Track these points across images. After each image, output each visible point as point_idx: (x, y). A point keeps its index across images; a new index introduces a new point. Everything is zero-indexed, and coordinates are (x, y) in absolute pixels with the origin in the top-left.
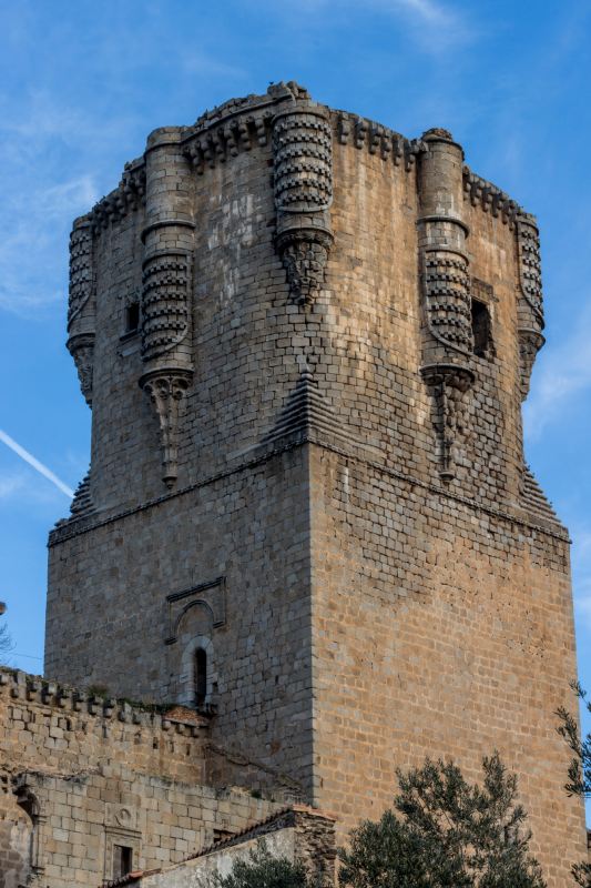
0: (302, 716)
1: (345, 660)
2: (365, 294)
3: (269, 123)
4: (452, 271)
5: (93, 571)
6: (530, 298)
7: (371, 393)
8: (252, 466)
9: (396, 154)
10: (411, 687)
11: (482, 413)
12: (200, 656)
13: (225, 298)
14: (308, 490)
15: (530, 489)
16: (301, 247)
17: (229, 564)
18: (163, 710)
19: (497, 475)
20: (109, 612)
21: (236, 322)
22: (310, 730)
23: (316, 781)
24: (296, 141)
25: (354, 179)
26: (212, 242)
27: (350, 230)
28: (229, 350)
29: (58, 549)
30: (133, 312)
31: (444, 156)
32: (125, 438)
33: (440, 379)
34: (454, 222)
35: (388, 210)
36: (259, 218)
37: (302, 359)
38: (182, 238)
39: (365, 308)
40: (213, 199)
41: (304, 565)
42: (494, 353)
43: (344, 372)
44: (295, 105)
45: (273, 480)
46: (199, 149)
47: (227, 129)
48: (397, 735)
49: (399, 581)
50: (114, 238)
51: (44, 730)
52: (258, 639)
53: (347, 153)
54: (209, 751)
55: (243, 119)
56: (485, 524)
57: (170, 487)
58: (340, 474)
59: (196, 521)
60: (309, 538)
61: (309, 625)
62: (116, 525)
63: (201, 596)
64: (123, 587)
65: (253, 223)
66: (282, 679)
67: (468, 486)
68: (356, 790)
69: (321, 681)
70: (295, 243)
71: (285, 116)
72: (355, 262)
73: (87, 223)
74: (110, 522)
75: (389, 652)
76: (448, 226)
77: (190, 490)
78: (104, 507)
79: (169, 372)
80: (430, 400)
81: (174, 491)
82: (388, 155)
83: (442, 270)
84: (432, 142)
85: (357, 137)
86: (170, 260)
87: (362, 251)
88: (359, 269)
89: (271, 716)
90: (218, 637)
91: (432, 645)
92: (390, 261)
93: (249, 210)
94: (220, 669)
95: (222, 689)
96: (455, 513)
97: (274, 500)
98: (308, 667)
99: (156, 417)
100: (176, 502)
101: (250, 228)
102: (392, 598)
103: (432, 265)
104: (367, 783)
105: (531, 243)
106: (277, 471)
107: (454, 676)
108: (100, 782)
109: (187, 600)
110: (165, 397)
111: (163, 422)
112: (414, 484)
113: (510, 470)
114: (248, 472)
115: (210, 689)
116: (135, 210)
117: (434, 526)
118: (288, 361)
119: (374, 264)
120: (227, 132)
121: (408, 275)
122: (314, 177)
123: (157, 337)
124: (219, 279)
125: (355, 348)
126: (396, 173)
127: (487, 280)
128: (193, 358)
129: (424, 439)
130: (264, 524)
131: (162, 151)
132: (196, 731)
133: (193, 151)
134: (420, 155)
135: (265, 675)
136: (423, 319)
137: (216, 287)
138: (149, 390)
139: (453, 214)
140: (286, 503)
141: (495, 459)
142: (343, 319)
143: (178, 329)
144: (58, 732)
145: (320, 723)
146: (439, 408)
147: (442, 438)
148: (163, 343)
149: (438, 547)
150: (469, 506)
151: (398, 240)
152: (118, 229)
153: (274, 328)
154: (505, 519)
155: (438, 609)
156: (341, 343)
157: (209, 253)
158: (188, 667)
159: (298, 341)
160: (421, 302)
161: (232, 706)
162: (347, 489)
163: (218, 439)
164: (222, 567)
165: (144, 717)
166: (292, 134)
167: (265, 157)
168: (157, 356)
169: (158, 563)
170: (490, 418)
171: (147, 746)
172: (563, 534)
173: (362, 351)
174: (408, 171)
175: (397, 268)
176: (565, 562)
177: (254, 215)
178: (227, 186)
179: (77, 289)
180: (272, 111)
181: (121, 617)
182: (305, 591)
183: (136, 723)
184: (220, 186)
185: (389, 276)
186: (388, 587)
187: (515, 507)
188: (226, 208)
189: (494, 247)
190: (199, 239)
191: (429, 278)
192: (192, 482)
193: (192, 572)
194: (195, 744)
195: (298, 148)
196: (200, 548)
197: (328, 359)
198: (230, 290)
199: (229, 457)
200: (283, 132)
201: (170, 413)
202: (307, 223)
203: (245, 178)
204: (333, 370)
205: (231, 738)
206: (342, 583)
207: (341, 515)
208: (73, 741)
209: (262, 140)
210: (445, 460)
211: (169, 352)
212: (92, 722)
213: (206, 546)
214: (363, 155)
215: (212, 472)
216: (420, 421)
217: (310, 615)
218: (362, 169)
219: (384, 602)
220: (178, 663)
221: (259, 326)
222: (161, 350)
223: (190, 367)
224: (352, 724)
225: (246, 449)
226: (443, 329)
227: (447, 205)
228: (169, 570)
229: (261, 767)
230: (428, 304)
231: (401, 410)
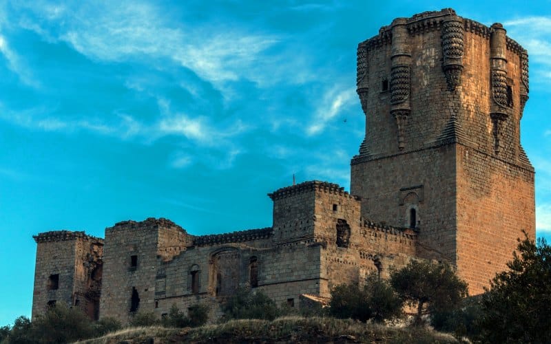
0: (452, 236)
1: (466, 217)
2: (473, 87)
3: (441, 22)
4: (502, 78)
5: (370, 176)
6: (524, 83)
7: (475, 123)
8: (434, 147)
9: (484, 34)
10: (485, 226)
11: (508, 128)
12: (413, 211)
13: (424, 85)
14: (455, 159)
15: (522, 154)
16: (453, 71)
17: (425, 181)
18: (403, 230)
19: (512, 150)
20: (377, 192)
21: (428, 95)
22: (455, 241)
23: (457, 258)
24: (452, 32)
25: (470, 44)
26: (418, 63)
27: (469, 64)
28: (425, 104)
29: (355, 166)
30: (385, 83)
31: (500, 34)
32: (382, 130)
33: (497, 118)
34: (503, 59)
35: (481, 55)
36: (437, 57)
37: (452, 111)
38: (407, 60)
39: (473, 93)
40: (418, 47)
41: (454, 185)
42: (513, 105)
43: (466, 116)
44: (452, 18)
45: (442, 154)
46: (414, 28)
47: (426, 22)
48: (480, 242)
49: (482, 189)
50: (377, 54)
51: (369, 237)
52: (436, 208)
53: (468, 34)
54: (417, 244)
55: (432, 20)
56: (508, 168)
57: (401, 150)
58: (465, 153)
59: (412, 164)
60: (455, 176)
61: (455, 206)
62: (379, 161)
63: (414, 191)
64: (382, 183)
65: (435, 59)
66: (445, 223)
67: (503, 154)
68: (468, 260)
69: (459, 224)
70: (451, 69)
71: (448, 22)
72: (470, 76)
73: (365, 45)
74: (376, 160)
75: (478, 214)
76: (501, 61)
77: (409, 152)
78: (374, 153)
79: (403, 110)
80: (492, 124)
81: (403, 152)
82: (481, 35)
83: (498, 77)
84: (496, 29)
85: (472, 28)
86: (402, 69)
87: (472, 71)
88: (472, 78)
89: (440, 235)
90: (420, 206)
91: (491, 211)
92: (481, 74)
93: (433, 54)
94: (421, 216)
95: (421, 223)
96: (499, 164)
97: (442, 161)
98: (455, 220)
99: (397, 125)
100: (404, 156)
101: (433, 61)
102: (480, 195)
103: (495, 75)
104: (472, 258)
105: (526, 61)
106: (443, 150)
107: (498, 222)
108: (398, 258)
109: (408, 191)
110: (400, 118)
111: (399, 127)
112: (487, 155)
113: (517, 148)
114: (432, 149)
115: (417, 223)
116: (386, 45)
117: (492, 170)
118: (447, 111)
119: (476, 76)
120: (425, 24)
121: (487, 79)
122: (458, 45)
123: (398, 97)
124: (421, 77)
125: (470, 107)
126: (484, 40)
127: (511, 78)
128: (411, 105)
129: (490, 139)
130: (439, 168)
131: (399, 27)
132: (413, 237)
133: (411, 28)
134: (492, 34)
135: (439, 221)
136: (491, 95)
137: (420, 80)
138: (394, 115)
139: (503, 56)
140: (447, 163)
141: (512, 144)
142: (466, 97)
143: (405, 94)
144: (373, 237)
145: (458, 239)
146: (496, 128)
147: (496, 138)
148: (400, 99)
149: (494, 177)
150: (503, 161)
151: (484, 66)
152: (378, 51)
153: (442, 99)
154: (514, 166)
155: (493, 199)
156: (465, 105)
157: (417, 67)
158: (408, 215)
159: (451, 104)
160: (491, 89)
161: (425, 230)
162: (467, 158)
163: (420, 136)
164: (422, 182)
165: (397, 232)
166: (450, 29)
167: (440, 35)
168: (398, 104)
169: (396, 177)
170: (511, 129)
171: (398, 242)
172: (532, 170)
173: (472, 108)
174: (487, 39)
175: (483, 77)
176: (533, 180)
177: (435, 56)
178: (424, 43)
179: (361, 70)
180: (443, 18)
181: (382, 194)
182: (454, 194)
183: (395, 234)
184: (422, 42)
185: (481, 80)
186: (479, 192)
187: (518, 161)
188: (424, 52)
189: (514, 65)
190: (413, 61)
191: (493, 80)
192: (410, 150)
193: (410, 182)
194: (413, 241)
195: (453, 34)
196: (413, 174)
197: (461, 111)
198: (426, 83)
199: (425, 143)
200: (447, 27)
201: (402, 124)
202: (456, 63)
203: (432, 41)
204: (462, 115)
205: (425, 241)
206: (465, 191)
207: (465, 167)
208: (377, 241)
209: (438, 29)
210: (497, 146)
211: (402, 103)
212: (383, 234)
213: (415, 173)
214: (473, 35)
215: (418, 147)
216: (489, 132)
217: (456, 202)
218: (473, 40)
219: (477, 197)
220: (404, 213)
221: (437, 97)
222: (399, 101)
223: (409, 108)
224: (468, 239)
225: (432, 141)
226: (498, 99)
227: (501, 53)
228: (401, 179)
229: (437, 251)
230: (493, 90)
231: (484, 128)
